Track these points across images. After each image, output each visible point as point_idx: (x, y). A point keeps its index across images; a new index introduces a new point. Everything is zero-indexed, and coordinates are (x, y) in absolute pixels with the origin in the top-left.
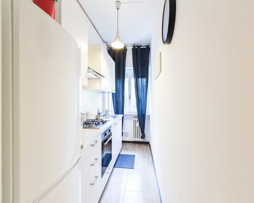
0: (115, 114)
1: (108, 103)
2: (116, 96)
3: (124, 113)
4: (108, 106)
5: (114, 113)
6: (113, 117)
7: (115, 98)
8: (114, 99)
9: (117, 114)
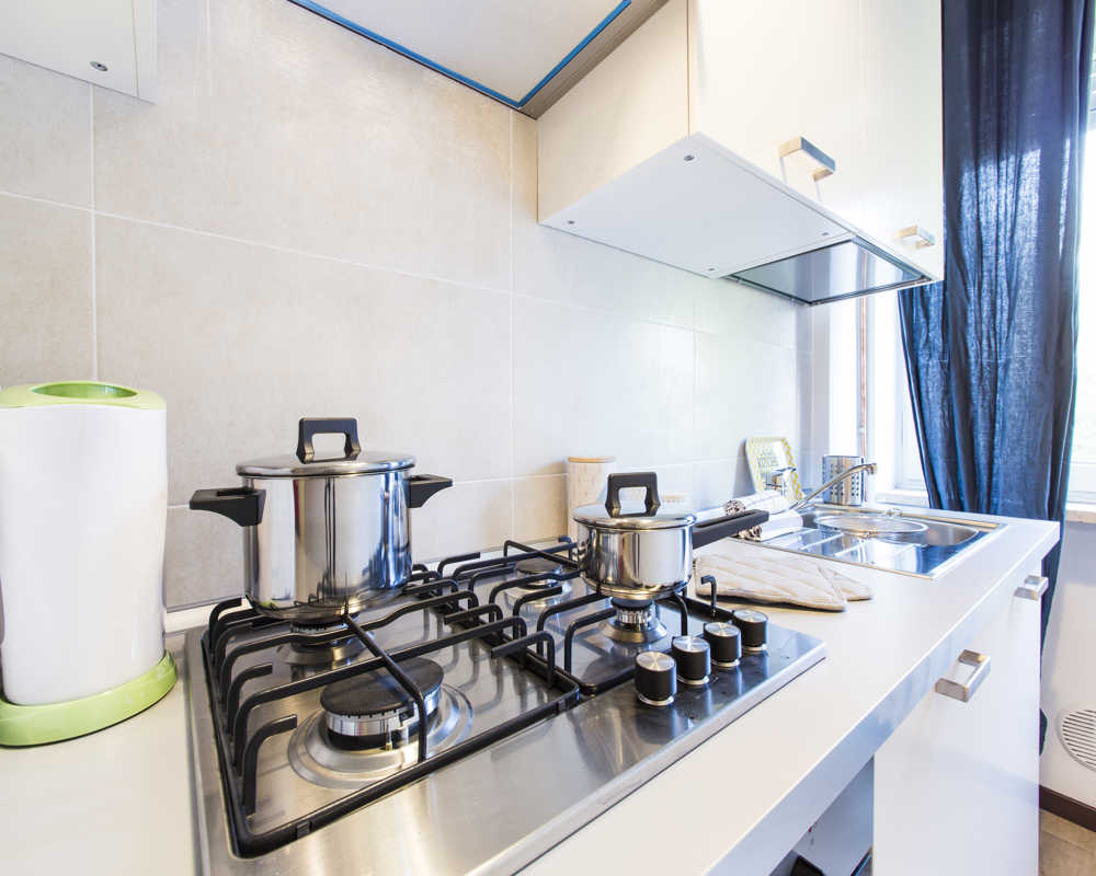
0: (936, 502)
1: (863, 401)
2: (953, 325)
3: (1069, 507)
4: (860, 425)
5: (923, 494)
6: (905, 538)
7: (938, 342)
8: (922, 361)
9: (958, 506)
